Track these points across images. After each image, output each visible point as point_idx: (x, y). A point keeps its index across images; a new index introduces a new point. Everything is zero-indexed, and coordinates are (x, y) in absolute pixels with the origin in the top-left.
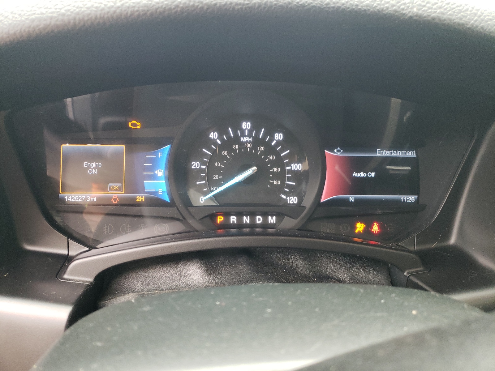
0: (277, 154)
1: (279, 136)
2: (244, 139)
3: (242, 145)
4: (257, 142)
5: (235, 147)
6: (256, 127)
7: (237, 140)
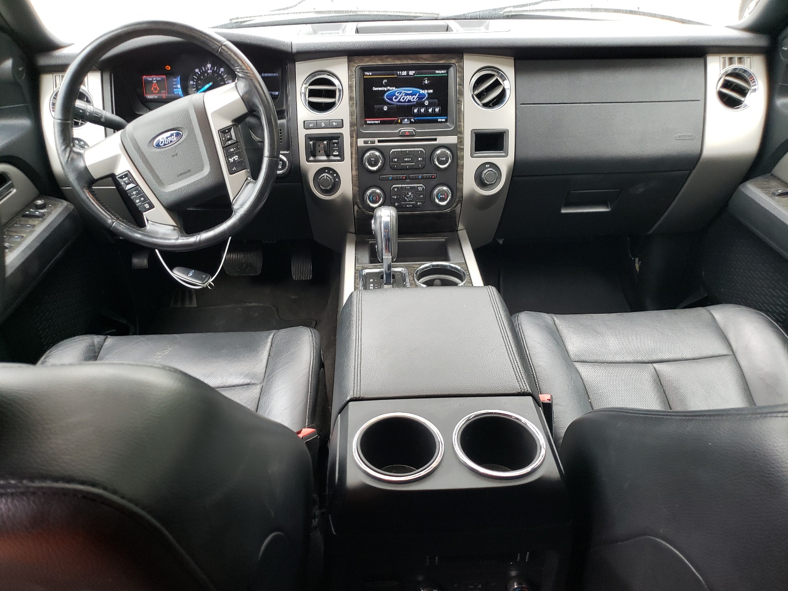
0: (222, 77)
1: (222, 70)
2: (209, 71)
3: (208, 74)
4: (214, 72)
5: (206, 75)
6: (213, 66)
7: (206, 71)
